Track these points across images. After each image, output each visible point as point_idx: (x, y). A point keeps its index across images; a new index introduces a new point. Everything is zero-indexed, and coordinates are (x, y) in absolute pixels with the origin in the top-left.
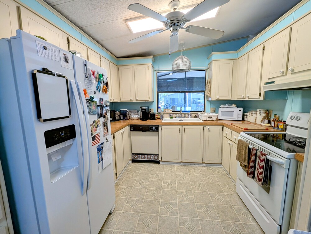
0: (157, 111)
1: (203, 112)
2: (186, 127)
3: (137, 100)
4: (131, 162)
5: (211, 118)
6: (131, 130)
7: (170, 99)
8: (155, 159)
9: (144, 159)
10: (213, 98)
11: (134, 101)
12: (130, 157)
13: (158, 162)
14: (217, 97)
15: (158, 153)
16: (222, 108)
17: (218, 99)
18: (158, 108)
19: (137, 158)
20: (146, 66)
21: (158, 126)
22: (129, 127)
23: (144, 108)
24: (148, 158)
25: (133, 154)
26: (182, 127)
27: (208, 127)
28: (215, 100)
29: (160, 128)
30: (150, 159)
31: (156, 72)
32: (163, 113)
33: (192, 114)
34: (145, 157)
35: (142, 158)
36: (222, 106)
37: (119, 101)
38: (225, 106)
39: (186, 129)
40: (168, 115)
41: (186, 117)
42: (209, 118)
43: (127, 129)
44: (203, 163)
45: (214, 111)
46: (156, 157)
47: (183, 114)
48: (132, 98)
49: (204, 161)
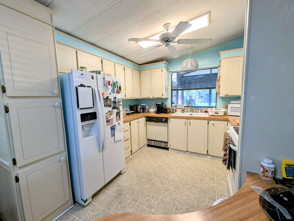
0: (171, 106)
1: (215, 107)
2: (191, 120)
3: (153, 97)
4: (146, 146)
5: (218, 113)
6: (146, 121)
7: (205, 94)
8: (165, 146)
9: (157, 144)
10: (222, 94)
11: (151, 98)
12: (146, 142)
13: (167, 149)
14: (226, 93)
15: (167, 141)
16: (232, 104)
17: (227, 95)
19: (151, 143)
20: (161, 69)
21: (168, 118)
23: (158, 103)
24: (159, 145)
25: (148, 140)
26: (188, 120)
27: (212, 122)
28: (224, 96)
29: (169, 120)
30: (161, 145)
31: (171, 73)
32: (176, 108)
33: (203, 109)
34: (157, 143)
35: (155, 144)
36: (232, 102)
37: (140, 98)
38: (235, 102)
39: (191, 123)
40: (181, 110)
41: (196, 112)
42: (215, 113)
43: (144, 119)
44: (208, 155)
45: (226, 107)
46: (166, 144)
47: (194, 109)
48: (149, 96)
49: (209, 153)
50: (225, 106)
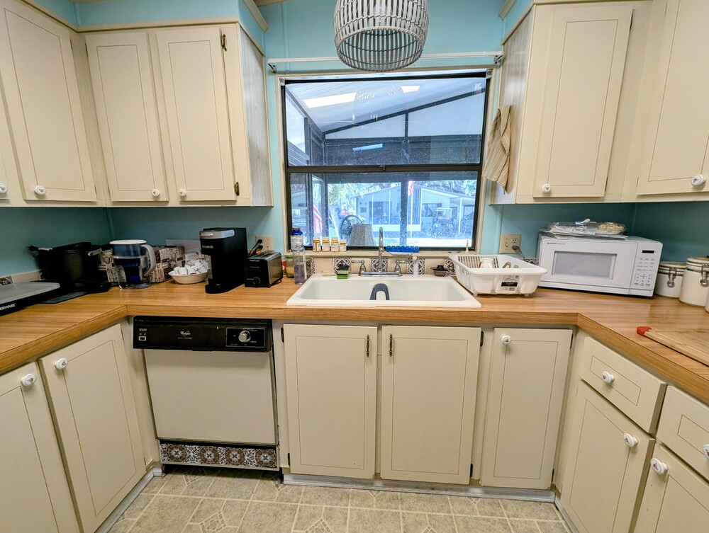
0: (289, 247)
1: (470, 249)
2: (398, 331)
3: (183, 200)
4: (158, 471)
5: (515, 284)
6: (137, 344)
7: (370, 203)
8: (260, 463)
9: (215, 461)
10: (523, 192)
11: (174, 203)
12: (154, 453)
13: (278, 476)
14: (544, 187)
15: (272, 442)
16: (558, 240)
17: (548, 196)
18: (292, 232)
19: (182, 458)
20: (213, 34)
21: (268, 324)
22: (130, 328)
24: (230, 461)
25: (163, 441)
28: (533, 202)
30: (241, 462)
32: (309, 253)
33: (424, 258)
34: (218, 456)
35: (205, 460)
36: (556, 229)
38: (569, 230)
40: (331, 265)
41: (401, 273)
42: (504, 284)
44: (473, 483)
45: (516, 248)
46: (266, 457)
47: (389, 260)
49: (475, 477)
50: (511, 244)
